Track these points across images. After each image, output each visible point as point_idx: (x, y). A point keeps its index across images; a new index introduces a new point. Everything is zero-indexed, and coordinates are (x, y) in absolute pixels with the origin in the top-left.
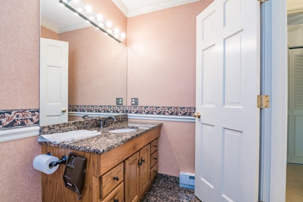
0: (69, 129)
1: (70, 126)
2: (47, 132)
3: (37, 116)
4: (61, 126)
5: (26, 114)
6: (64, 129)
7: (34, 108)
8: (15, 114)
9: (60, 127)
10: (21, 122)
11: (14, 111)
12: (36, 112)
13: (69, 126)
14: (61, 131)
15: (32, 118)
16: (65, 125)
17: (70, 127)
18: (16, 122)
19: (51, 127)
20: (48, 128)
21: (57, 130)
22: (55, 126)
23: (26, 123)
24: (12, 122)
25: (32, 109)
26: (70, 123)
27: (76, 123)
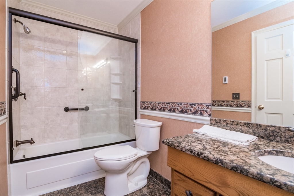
0: (238, 129)
1: (241, 125)
2: (214, 124)
3: (210, 110)
4: (228, 122)
5: (203, 106)
6: (231, 127)
7: (208, 103)
8: (197, 106)
9: (227, 124)
10: (200, 112)
11: (197, 104)
12: (209, 106)
13: (239, 125)
14: (228, 128)
15: (207, 111)
16: (233, 123)
17: (240, 127)
18: (198, 112)
19: (218, 121)
20: (215, 121)
21: (224, 126)
22: (221, 121)
23: (203, 113)
24: (196, 111)
25: (207, 103)
26: (241, 122)
27: (250, 125)
